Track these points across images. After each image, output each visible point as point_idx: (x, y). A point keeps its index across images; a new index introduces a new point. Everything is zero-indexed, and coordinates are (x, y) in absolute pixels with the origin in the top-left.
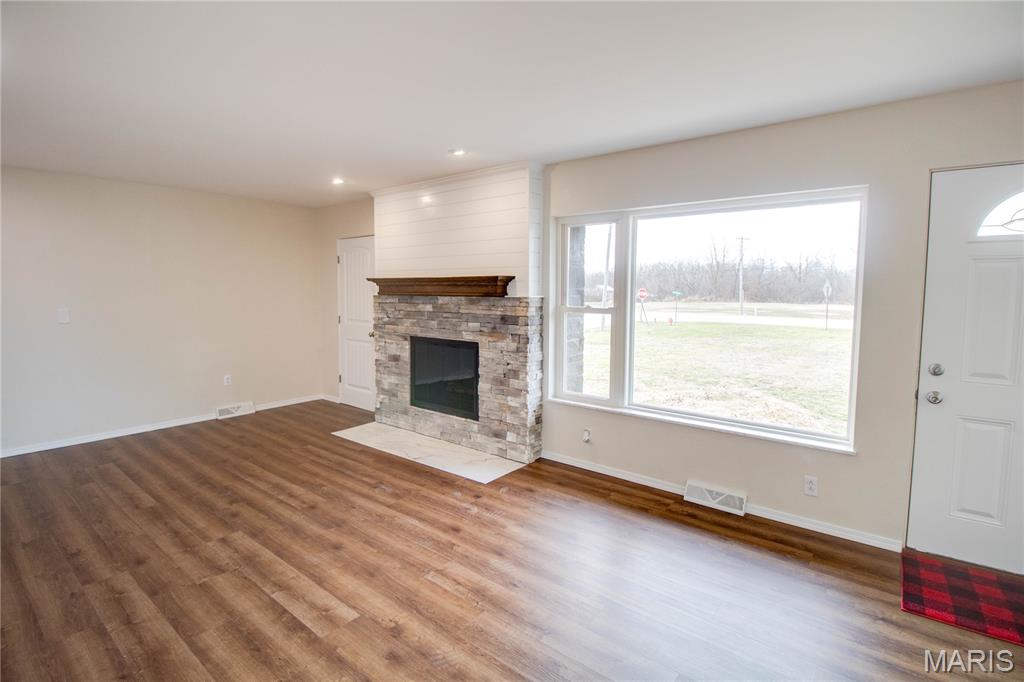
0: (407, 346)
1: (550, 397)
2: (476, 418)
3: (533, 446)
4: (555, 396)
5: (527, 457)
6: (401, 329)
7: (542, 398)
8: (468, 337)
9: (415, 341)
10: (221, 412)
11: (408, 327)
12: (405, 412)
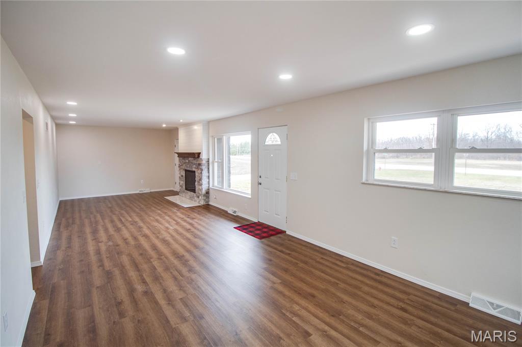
0: (184, 172)
1: (211, 186)
2: (195, 192)
3: (205, 200)
4: (213, 186)
5: (202, 203)
6: (183, 167)
7: (209, 187)
8: (194, 169)
9: (186, 171)
10: (140, 191)
11: (184, 167)
12: (184, 192)
